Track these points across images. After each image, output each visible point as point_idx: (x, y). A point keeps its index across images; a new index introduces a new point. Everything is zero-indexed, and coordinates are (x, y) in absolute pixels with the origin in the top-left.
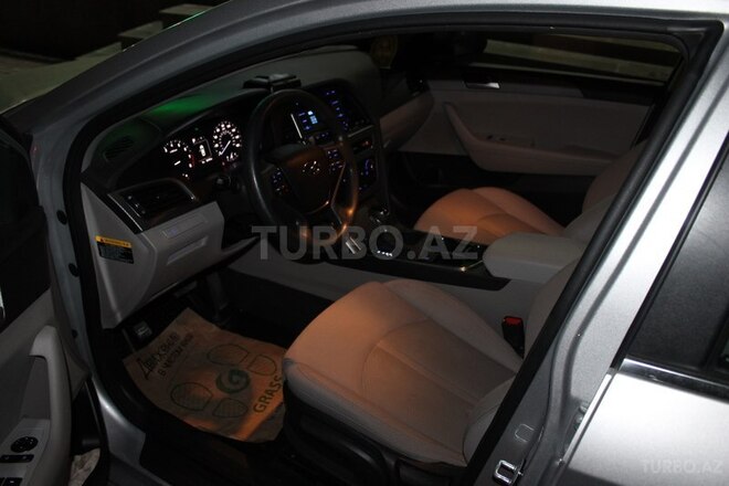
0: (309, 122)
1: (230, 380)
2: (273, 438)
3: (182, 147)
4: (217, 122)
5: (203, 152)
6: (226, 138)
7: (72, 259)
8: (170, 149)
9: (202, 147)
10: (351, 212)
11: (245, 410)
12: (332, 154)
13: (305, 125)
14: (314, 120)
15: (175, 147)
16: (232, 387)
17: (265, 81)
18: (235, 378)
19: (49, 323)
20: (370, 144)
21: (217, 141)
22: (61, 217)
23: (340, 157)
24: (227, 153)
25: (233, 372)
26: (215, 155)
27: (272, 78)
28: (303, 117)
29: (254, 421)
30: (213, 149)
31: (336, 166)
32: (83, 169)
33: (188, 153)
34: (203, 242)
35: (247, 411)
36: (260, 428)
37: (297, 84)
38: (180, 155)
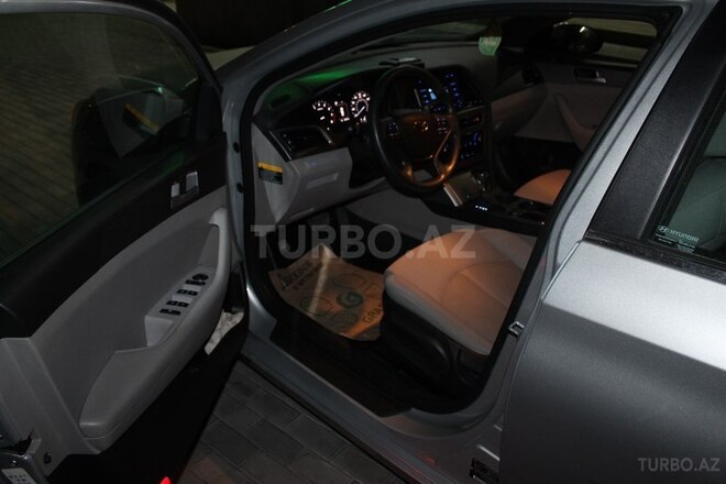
0: (429, 98)
1: (348, 298)
2: (375, 338)
3: (327, 107)
4: (355, 92)
5: (343, 113)
6: (361, 104)
7: (240, 180)
8: (317, 107)
9: (342, 109)
10: (450, 168)
11: (356, 319)
12: (441, 121)
13: (426, 99)
14: (433, 97)
15: (322, 106)
16: (348, 303)
17: (395, 62)
18: (352, 298)
19: (223, 207)
20: (481, 120)
21: (354, 106)
22: (236, 148)
23: (447, 125)
24: (361, 116)
25: (351, 293)
26: (351, 116)
27: (401, 60)
28: (424, 93)
29: (362, 326)
30: (351, 111)
31: (443, 131)
32: (255, 113)
33: (330, 112)
34: (335, 177)
35: (357, 321)
36: (365, 331)
37: (422, 65)
38: (325, 112)
